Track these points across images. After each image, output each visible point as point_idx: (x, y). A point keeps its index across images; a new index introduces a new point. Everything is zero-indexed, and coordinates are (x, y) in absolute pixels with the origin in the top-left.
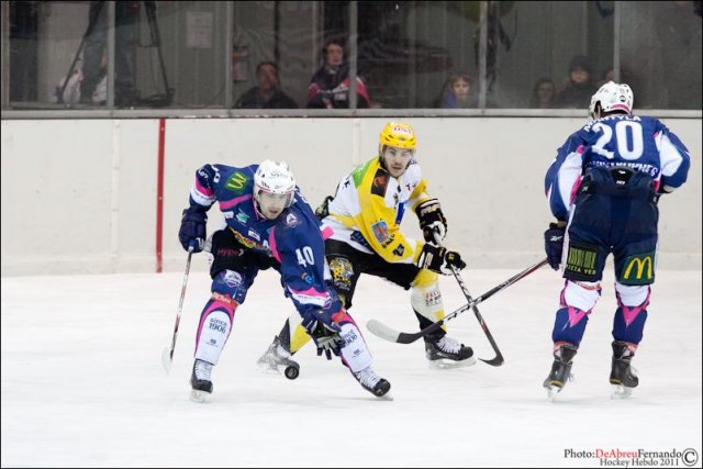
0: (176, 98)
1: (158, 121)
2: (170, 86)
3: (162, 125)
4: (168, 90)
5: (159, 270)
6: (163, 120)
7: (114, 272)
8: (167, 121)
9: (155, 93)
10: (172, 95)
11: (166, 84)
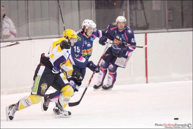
0: (150, 27)
1: (144, 34)
2: (148, 23)
3: (146, 35)
4: (147, 24)
5: (147, 83)
6: (146, 34)
7: (132, 84)
8: (148, 34)
9: (143, 25)
10: (149, 25)
11: (147, 22)
